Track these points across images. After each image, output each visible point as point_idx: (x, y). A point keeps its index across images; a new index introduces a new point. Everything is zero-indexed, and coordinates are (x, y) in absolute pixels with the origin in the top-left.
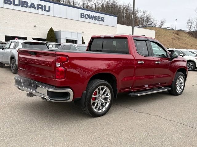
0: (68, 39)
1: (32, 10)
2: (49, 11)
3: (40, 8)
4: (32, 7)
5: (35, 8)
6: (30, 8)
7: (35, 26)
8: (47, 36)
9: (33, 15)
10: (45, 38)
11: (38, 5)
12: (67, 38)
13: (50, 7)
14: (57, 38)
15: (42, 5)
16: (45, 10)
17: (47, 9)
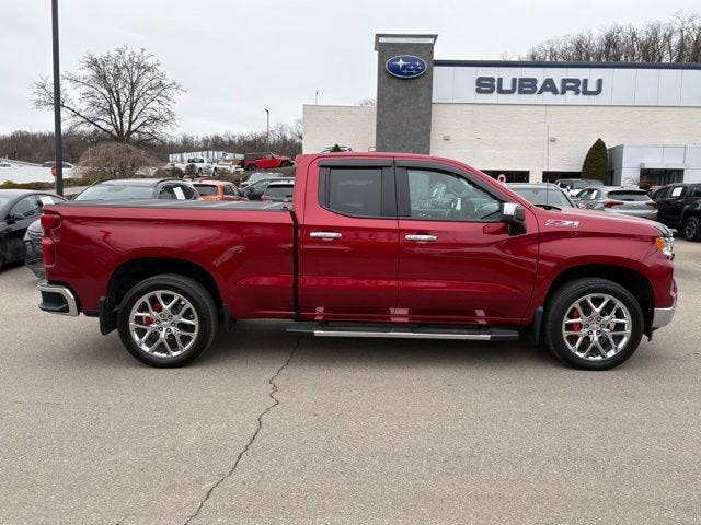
0: (647, 167)
1: (548, 97)
2: (598, 91)
3: (570, 88)
4: (548, 90)
5: (556, 92)
6: (540, 92)
7: (553, 141)
8: (582, 163)
9: (550, 109)
10: (579, 169)
11: (565, 81)
12: (643, 164)
13: (600, 82)
14: (615, 168)
15: (576, 81)
16: (586, 92)
17: (592, 87)
